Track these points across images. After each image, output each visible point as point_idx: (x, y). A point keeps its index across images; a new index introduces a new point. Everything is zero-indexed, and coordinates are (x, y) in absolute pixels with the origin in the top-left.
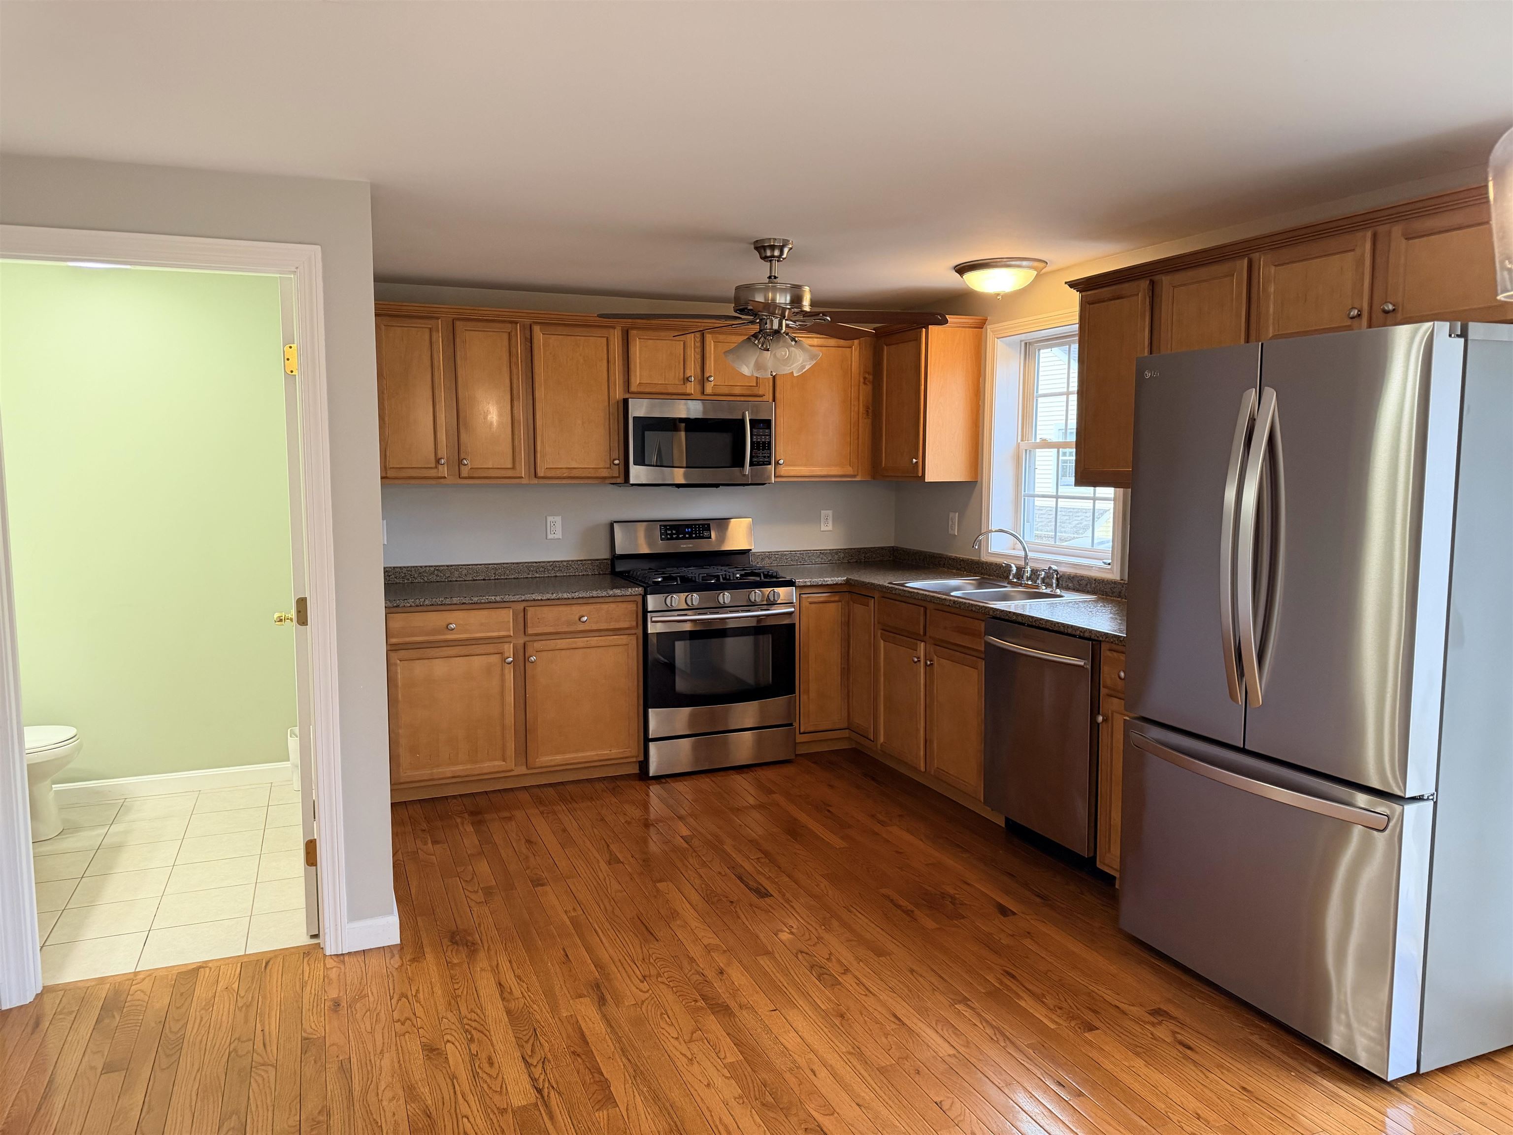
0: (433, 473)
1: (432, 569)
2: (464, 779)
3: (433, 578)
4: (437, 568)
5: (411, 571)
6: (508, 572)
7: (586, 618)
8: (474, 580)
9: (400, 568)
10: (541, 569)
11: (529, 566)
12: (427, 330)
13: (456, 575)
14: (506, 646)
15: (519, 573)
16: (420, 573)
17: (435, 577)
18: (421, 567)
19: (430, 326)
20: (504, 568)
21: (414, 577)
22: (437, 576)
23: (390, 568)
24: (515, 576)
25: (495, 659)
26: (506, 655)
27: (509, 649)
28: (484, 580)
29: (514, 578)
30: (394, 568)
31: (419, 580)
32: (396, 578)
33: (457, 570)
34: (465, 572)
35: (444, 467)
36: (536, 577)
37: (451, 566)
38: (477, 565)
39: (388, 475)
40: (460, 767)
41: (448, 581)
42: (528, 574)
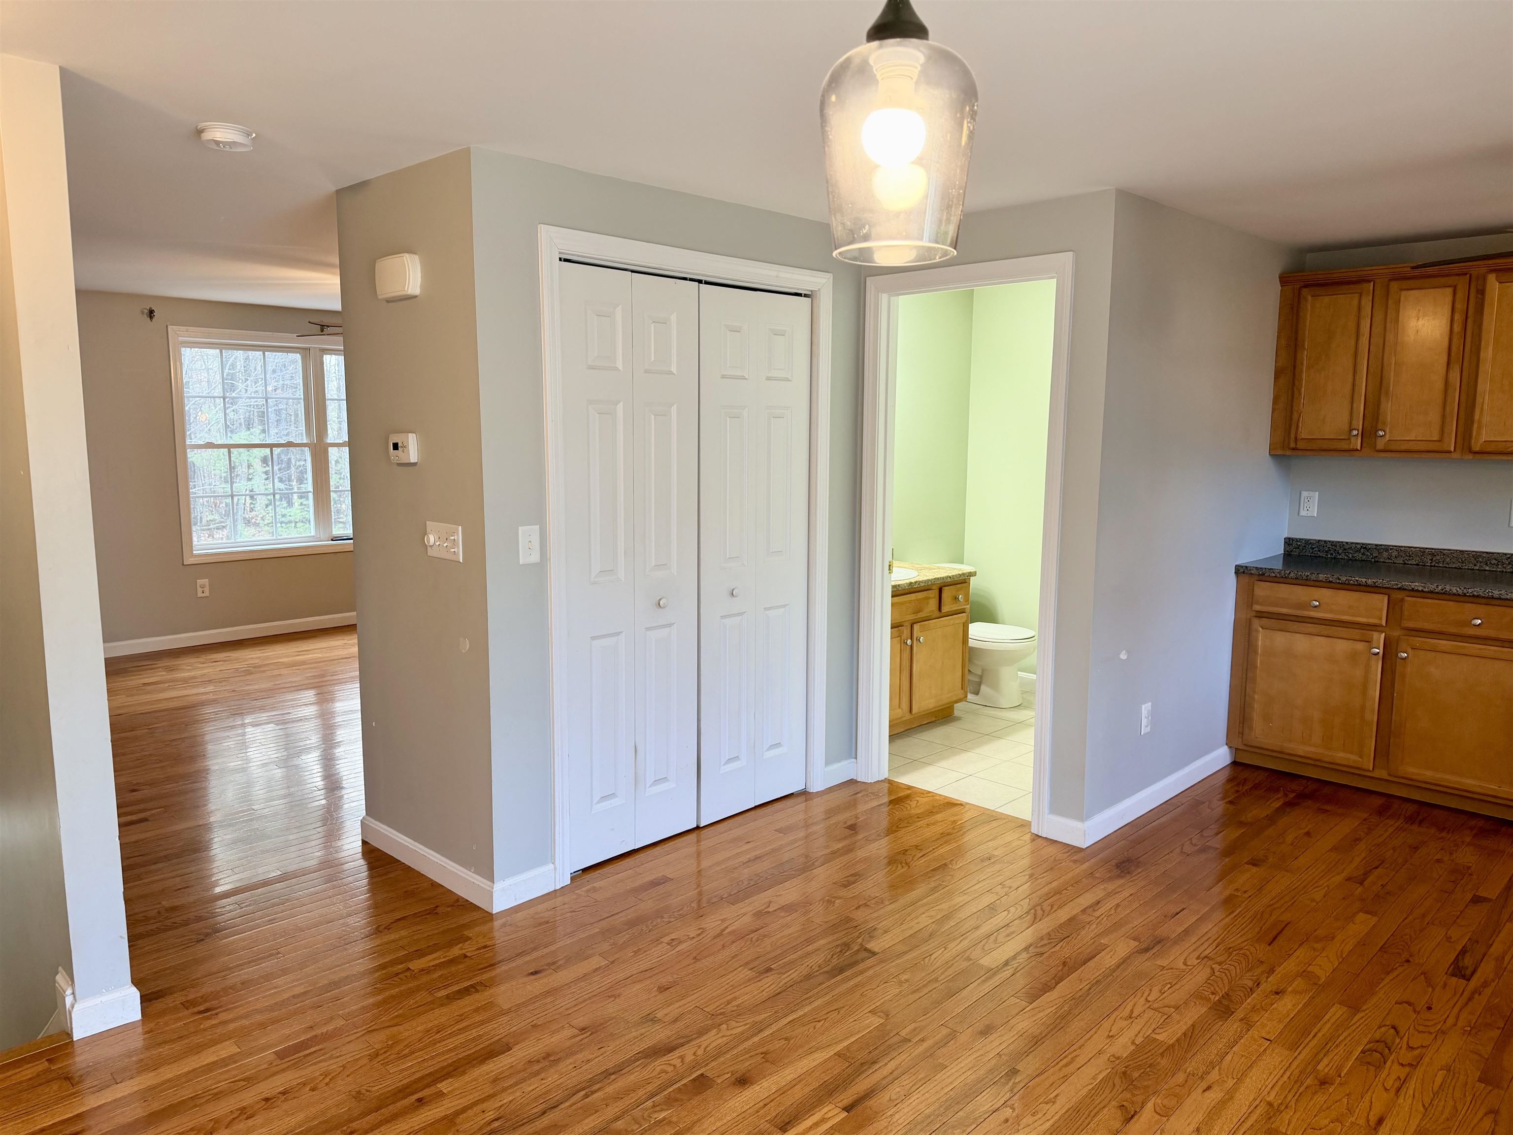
0: (1344, 445)
1: (1359, 546)
2: (1316, 763)
3: (1358, 556)
4: (1365, 547)
5: (1336, 546)
6: (1448, 560)
7: (1480, 621)
8: (1405, 564)
9: (1325, 541)
10: (1494, 561)
11: (1477, 556)
12: (1357, 295)
13: (1384, 556)
14: (1375, 635)
15: (1463, 562)
16: (1345, 549)
17: (1360, 556)
18: (1347, 543)
19: (1359, 291)
20: (1444, 554)
21: (1338, 553)
22: (1364, 554)
23: (1315, 540)
24: (1457, 566)
25: (1360, 646)
26: (1374, 644)
27: (1379, 638)
28: (1417, 565)
29: (1456, 568)
30: (1319, 541)
31: (1343, 556)
32: (1319, 551)
33: (1387, 550)
34: (1395, 554)
35: (1357, 439)
36: (1485, 570)
37: (1381, 545)
38: (1411, 547)
39: (1298, 446)
40: (1312, 749)
41: (1375, 562)
42: (1475, 565)
